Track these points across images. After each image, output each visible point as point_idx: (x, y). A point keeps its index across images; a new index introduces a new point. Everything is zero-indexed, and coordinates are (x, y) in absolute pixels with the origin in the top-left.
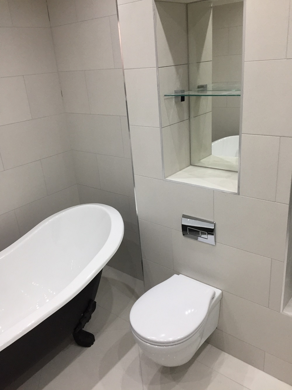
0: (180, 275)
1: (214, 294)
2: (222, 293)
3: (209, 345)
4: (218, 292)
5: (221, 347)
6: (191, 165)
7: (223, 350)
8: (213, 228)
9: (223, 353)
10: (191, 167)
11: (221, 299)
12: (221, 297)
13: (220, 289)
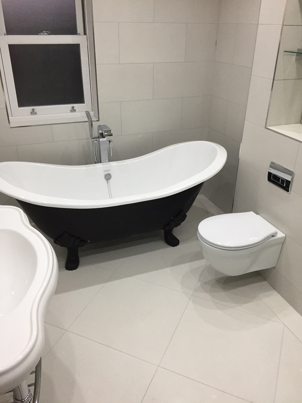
1: (276, 233)
2: (285, 237)
4: (280, 235)
6: (301, 123)
8: (290, 180)
11: (283, 242)
12: (284, 241)
13: (284, 234)
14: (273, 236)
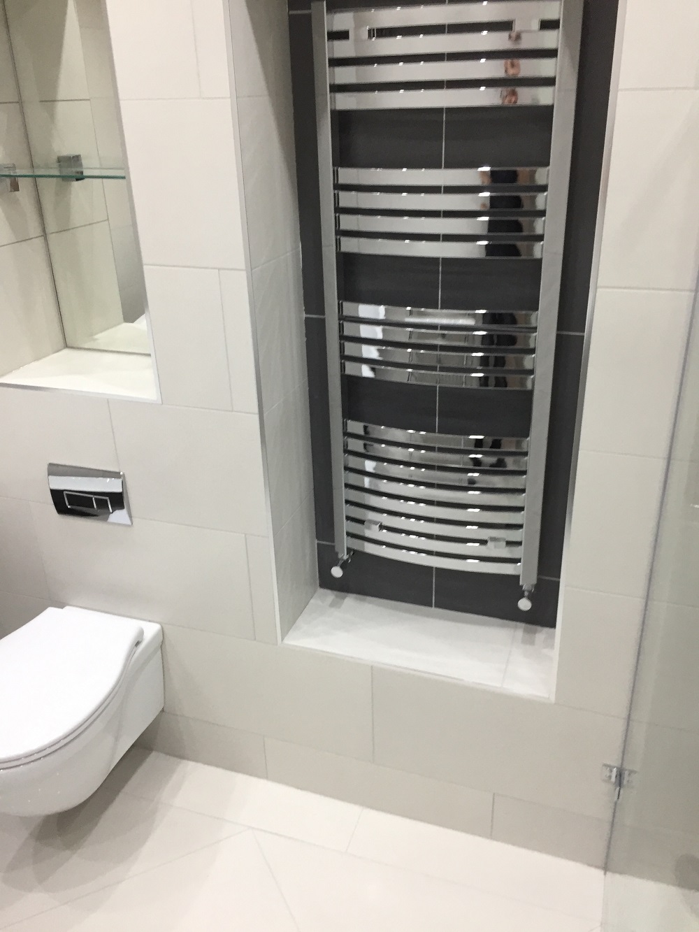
0: (67, 608)
1: (141, 633)
2: (163, 630)
3: (154, 754)
4: (151, 630)
5: (179, 753)
6: (66, 346)
7: (182, 757)
8: (120, 490)
9: (185, 762)
10: (66, 351)
11: (162, 643)
12: (162, 638)
13: (157, 623)
14: (138, 644)
